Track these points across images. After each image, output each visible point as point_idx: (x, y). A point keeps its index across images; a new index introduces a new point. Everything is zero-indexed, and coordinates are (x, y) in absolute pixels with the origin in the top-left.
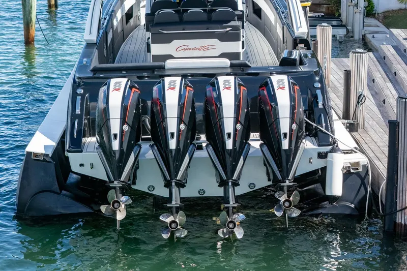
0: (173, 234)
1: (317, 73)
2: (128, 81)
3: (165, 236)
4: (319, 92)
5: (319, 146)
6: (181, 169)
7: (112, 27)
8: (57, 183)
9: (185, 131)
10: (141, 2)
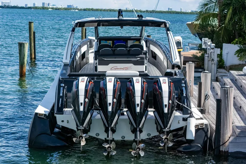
0: (109, 153)
1: (183, 79)
2: (88, 78)
3: (105, 154)
4: (184, 88)
5: (183, 114)
6: (114, 122)
7: (76, 59)
8: (49, 130)
9: (116, 102)
10: (89, 50)
